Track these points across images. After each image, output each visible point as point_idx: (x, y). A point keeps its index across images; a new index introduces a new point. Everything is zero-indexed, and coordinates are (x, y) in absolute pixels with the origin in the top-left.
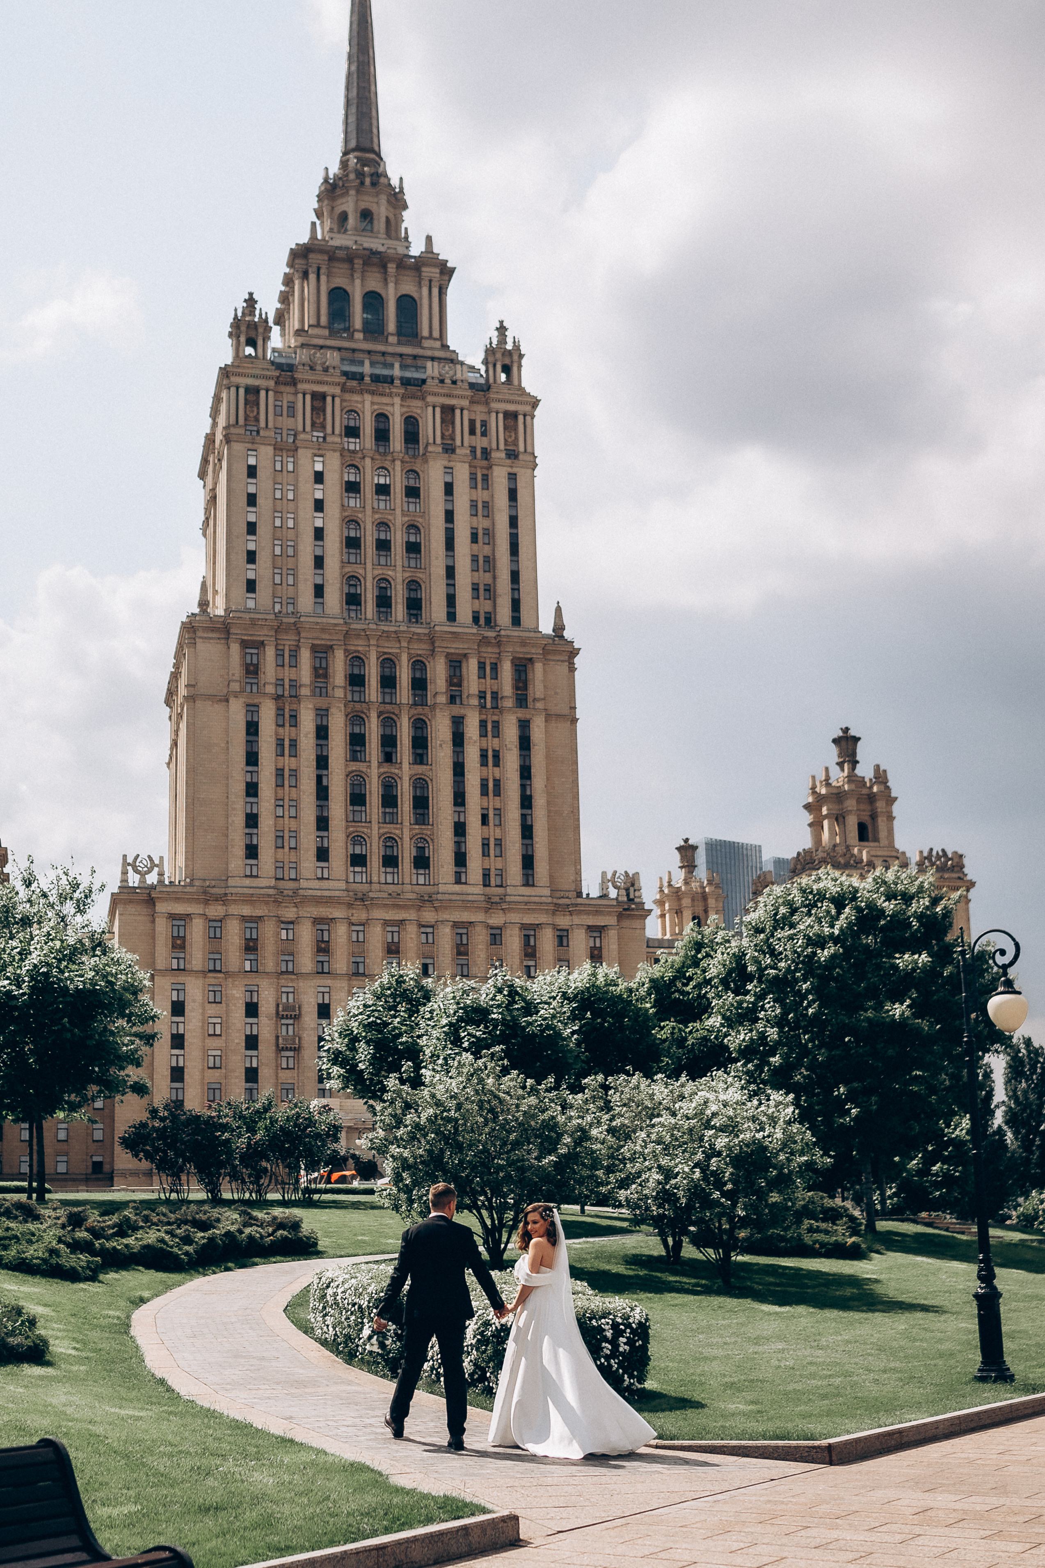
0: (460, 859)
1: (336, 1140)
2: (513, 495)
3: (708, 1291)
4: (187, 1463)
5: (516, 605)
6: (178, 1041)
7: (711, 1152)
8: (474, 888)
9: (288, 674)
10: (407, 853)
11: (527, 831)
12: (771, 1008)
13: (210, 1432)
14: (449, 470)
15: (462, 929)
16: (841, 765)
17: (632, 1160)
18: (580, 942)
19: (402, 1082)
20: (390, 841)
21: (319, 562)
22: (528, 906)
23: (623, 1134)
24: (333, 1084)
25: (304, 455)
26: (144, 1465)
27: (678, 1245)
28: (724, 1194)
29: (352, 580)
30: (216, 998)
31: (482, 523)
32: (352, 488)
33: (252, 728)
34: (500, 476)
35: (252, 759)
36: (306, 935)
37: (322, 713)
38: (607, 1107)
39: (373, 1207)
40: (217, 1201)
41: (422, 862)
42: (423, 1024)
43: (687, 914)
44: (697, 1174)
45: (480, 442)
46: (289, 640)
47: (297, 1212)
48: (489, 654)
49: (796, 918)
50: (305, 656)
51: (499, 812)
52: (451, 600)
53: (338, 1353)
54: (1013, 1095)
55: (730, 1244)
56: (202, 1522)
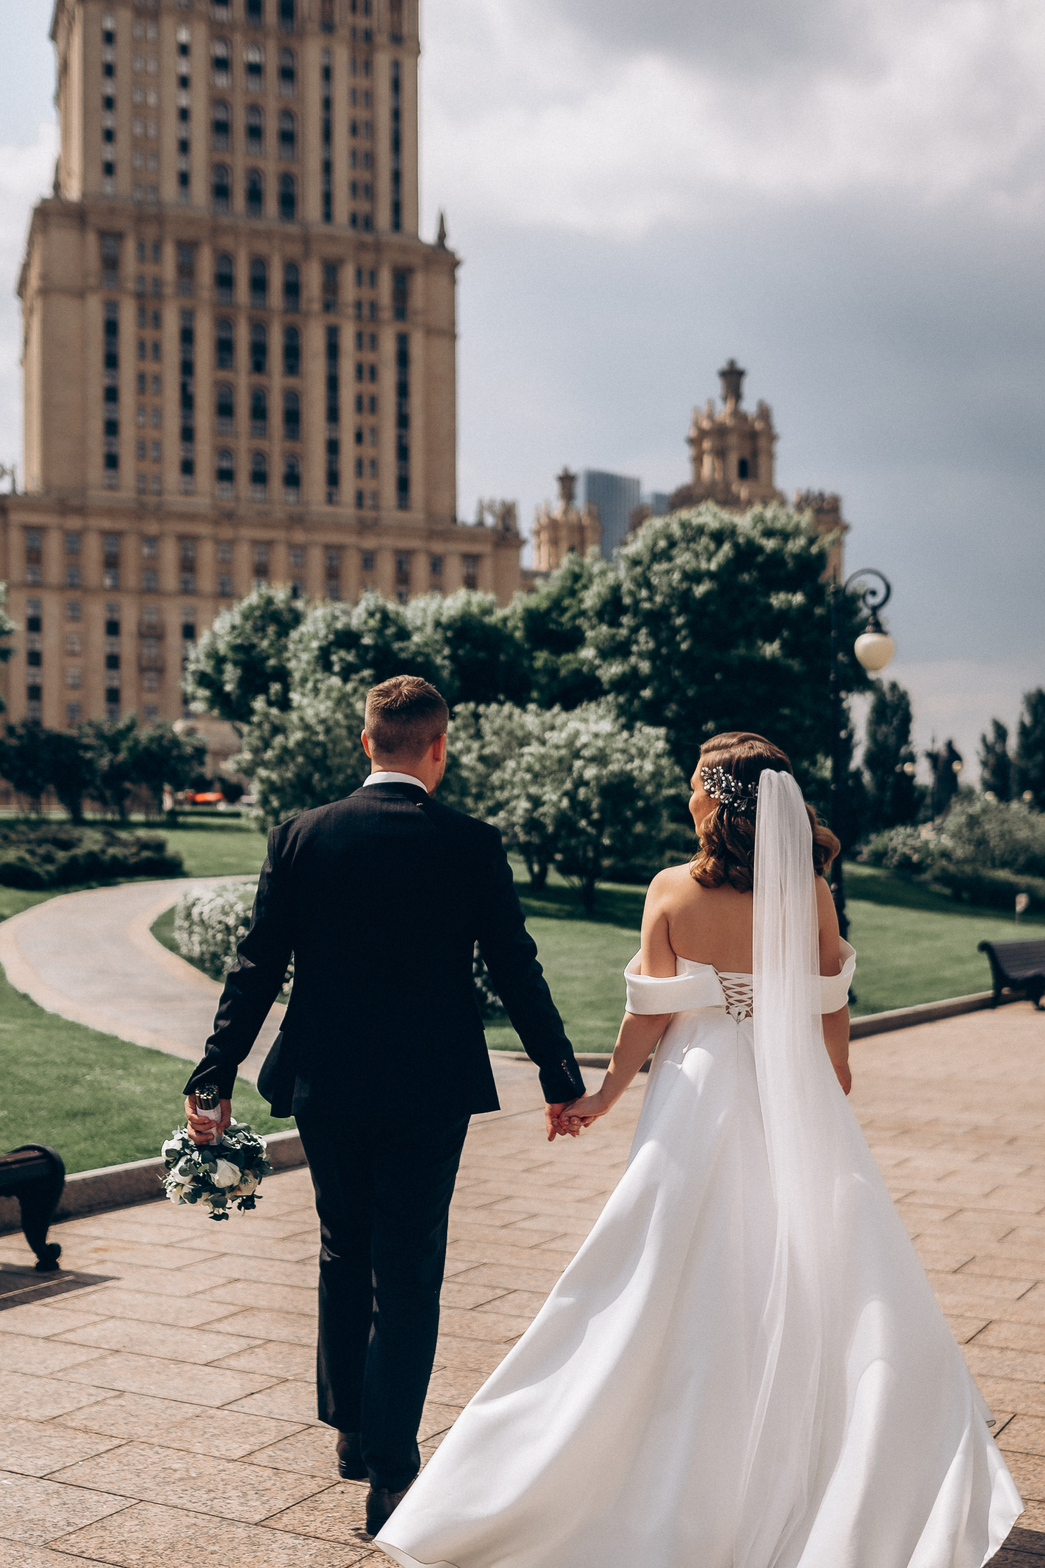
0: (333, 478)
1: (202, 763)
2: (396, 85)
3: (571, 916)
4: (54, 1072)
5: (397, 208)
6: (35, 659)
7: (581, 782)
8: (347, 509)
9: (150, 269)
10: (277, 469)
11: (403, 452)
12: (644, 641)
13: (76, 1043)
14: (327, 52)
15: (334, 552)
16: (725, 399)
17: (502, 788)
18: (454, 569)
19: (270, 703)
20: (260, 458)
21: (184, 146)
22: (403, 530)
23: (492, 762)
24: (198, 707)
25: (168, 22)
26: (9, 1074)
27: (544, 872)
28: (591, 823)
29: (220, 170)
30: (74, 613)
31: (362, 114)
32: (221, 64)
33: (111, 328)
34: (383, 61)
35: (111, 361)
36: (170, 554)
37: (188, 316)
38: (478, 735)
39: (240, 829)
40: (78, 820)
41: (293, 479)
42: (291, 646)
43: (564, 545)
44: (565, 803)
45: (362, 22)
46: (151, 232)
47: (162, 834)
48: (368, 260)
49: (675, 552)
50: (169, 253)
51: (374, 431)
52: (328, 198)
53: (204, 970)
54: (873, 735)
55: (592, 872)
56: (69, 1125)
